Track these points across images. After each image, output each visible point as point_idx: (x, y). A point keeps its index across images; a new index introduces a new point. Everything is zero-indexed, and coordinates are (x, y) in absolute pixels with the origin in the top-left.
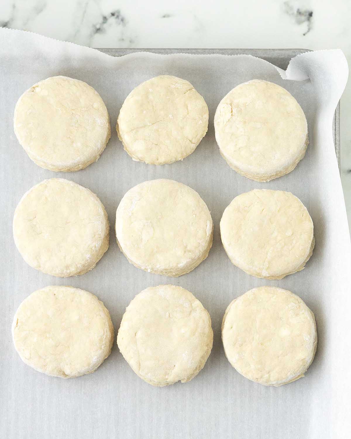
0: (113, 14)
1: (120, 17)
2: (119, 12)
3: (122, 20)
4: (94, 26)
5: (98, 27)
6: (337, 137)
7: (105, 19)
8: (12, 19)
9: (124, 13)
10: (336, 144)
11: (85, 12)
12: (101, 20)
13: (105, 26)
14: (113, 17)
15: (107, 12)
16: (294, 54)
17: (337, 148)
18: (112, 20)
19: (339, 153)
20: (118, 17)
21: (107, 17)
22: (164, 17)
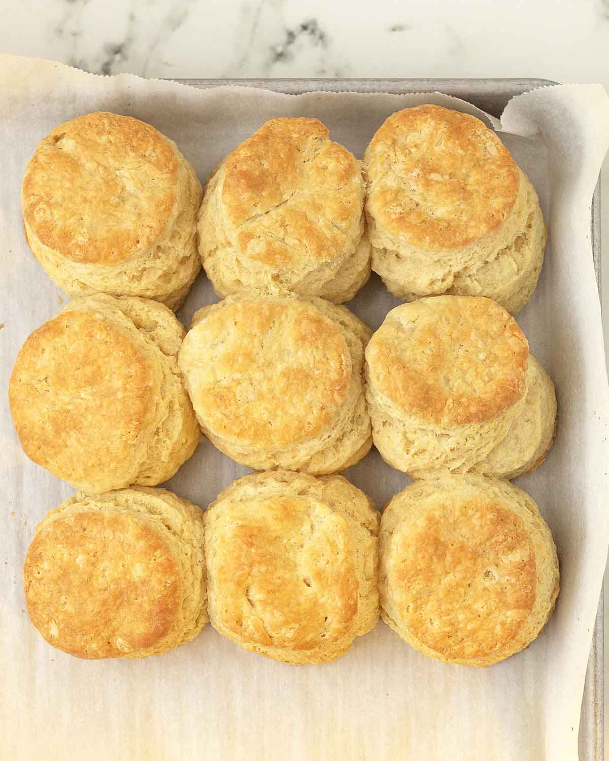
0: (305, 28)
1: (317, 32)
2: (314, 23)
3: (321, 37)
4: (273, 48)
5: (280, 50)
6: (596, 234)
7: (291, 36)
8: (130, 40)
9: (324, 24)
10: (593, 246)
11: (256, 25)
12: (284, 38)
13: (292, 48)
14: (305, 32)
15: (294, 24)
16: (520, 88)
17: (596, 252)
18: (304, 38)
19: (599, 261)
20: (313, 32)
21: (295, 33)
22: (394, 30)
